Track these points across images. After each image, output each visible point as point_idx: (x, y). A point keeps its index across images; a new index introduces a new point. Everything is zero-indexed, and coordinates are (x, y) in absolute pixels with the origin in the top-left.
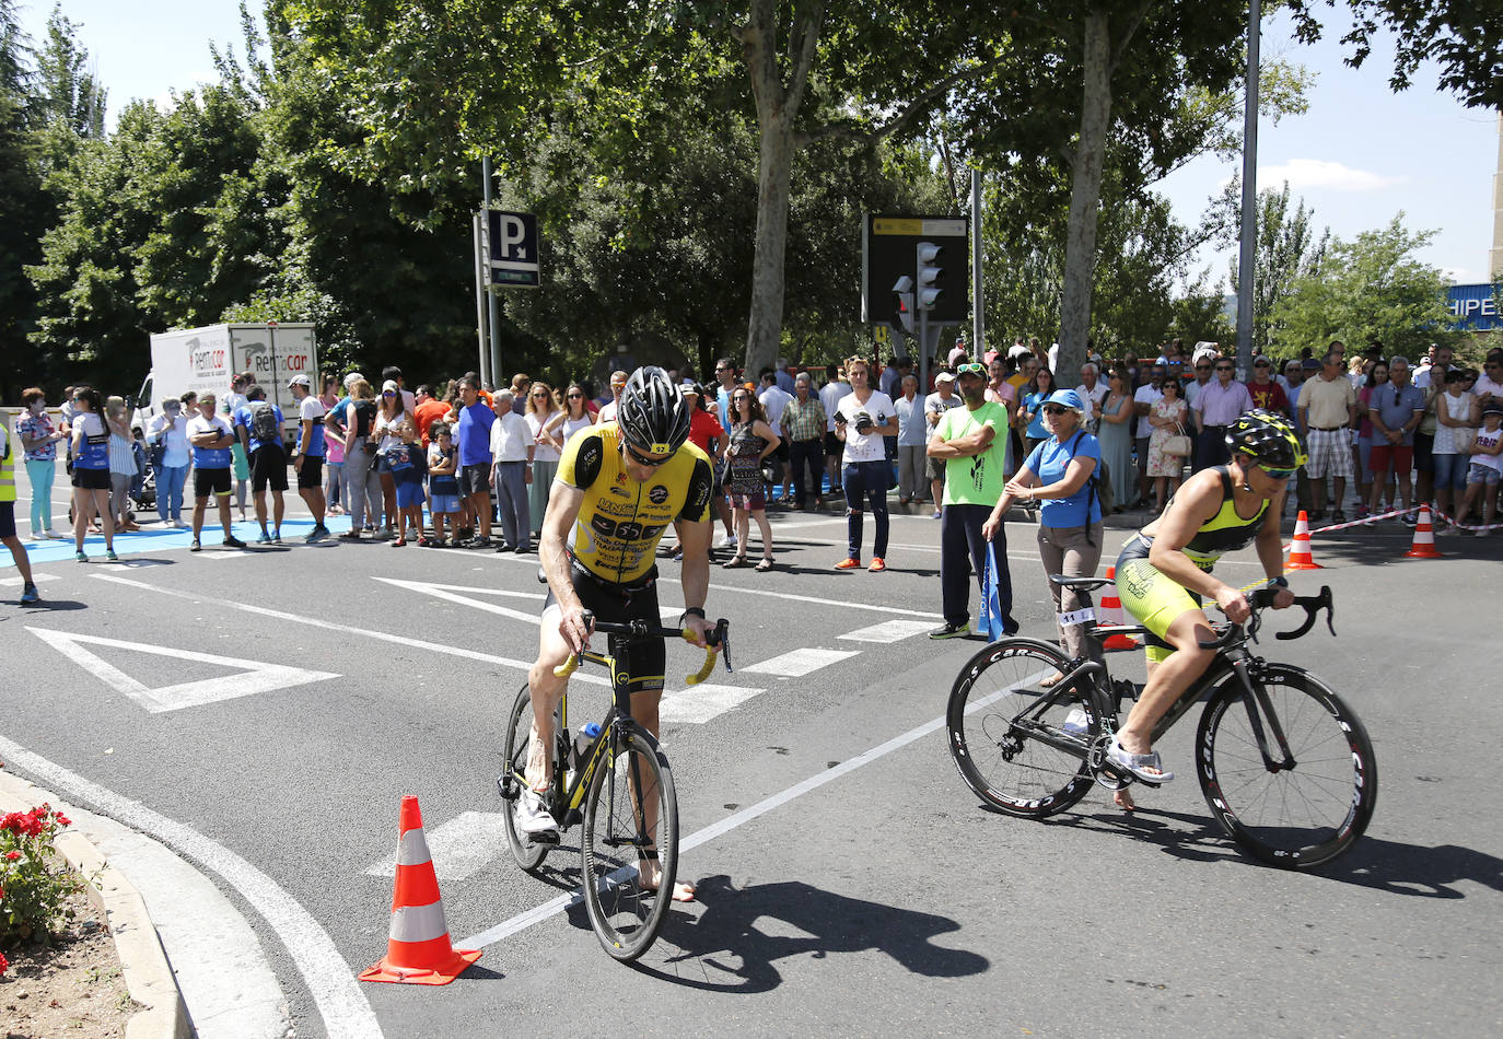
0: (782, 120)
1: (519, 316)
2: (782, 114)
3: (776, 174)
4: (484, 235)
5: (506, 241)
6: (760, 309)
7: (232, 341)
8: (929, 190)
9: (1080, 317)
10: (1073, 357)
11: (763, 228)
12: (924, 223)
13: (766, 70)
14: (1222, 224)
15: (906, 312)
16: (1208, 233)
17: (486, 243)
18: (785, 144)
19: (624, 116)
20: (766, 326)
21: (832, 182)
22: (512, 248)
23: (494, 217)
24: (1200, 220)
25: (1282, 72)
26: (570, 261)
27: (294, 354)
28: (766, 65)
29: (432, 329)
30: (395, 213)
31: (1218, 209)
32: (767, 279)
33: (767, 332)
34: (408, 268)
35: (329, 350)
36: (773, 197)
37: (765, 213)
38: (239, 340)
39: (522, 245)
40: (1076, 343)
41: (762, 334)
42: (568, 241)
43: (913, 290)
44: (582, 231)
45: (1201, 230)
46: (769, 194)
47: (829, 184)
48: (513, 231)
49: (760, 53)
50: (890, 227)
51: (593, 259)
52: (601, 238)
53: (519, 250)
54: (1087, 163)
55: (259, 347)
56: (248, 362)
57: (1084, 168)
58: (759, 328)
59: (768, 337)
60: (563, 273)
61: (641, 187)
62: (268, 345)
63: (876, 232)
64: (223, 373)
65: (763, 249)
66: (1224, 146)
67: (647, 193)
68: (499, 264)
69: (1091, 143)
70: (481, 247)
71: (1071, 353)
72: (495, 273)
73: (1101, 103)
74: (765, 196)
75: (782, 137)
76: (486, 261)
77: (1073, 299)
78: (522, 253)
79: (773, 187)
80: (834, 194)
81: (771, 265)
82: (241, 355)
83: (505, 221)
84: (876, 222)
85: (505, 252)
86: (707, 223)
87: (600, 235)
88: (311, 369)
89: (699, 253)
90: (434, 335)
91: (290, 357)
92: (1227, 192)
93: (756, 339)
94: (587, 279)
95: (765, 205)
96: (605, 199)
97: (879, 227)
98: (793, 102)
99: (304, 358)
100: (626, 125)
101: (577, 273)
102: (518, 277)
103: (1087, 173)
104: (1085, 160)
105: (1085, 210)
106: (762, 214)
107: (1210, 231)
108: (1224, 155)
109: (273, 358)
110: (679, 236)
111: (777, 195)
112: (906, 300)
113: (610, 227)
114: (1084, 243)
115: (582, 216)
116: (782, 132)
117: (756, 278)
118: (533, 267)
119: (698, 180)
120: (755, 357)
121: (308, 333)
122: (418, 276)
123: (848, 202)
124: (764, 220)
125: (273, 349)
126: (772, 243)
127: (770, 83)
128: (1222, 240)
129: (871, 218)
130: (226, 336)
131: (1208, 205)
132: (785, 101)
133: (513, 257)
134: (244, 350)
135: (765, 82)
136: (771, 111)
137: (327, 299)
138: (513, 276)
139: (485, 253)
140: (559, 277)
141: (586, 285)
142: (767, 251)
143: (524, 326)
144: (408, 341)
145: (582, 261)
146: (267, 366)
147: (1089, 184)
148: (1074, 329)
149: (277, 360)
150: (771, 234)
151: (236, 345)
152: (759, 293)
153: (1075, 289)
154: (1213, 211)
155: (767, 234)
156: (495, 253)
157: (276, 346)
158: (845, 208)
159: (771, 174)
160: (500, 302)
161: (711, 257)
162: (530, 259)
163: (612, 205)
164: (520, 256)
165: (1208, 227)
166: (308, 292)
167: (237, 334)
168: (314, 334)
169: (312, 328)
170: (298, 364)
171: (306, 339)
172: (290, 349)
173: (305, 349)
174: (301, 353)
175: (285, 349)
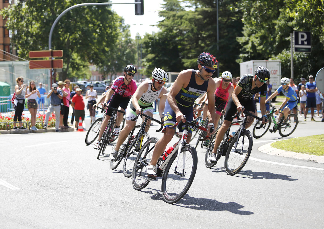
4: (294, 38)
5: (300, 40)
17: (294, 41)
23: (297, 33)
39: (306, 41)
48: (303, 36)
68: (297, 46)
72: (297, 49)
76: (294, 46)
78: (306, 43)
83: (300, 34)
85: (300, 43)
91: (272, 70)
99: (277, 71)
102: (304, 50)
118: (309, 47)
121: (278, 63)
130: (252, 64)
133: (303, 43)
138: (302, 50)
139: (294, 43)
156: (297, 43)
157: (268, 67)
162: (308, 44)
167: (255, 64)
168: (280, 64)
169: (279, 62)
170: (274, 73)
171: (278, 65)
172: (272, 68)
173: (277, 68)
174: (276, 69)
175: (271, 68)
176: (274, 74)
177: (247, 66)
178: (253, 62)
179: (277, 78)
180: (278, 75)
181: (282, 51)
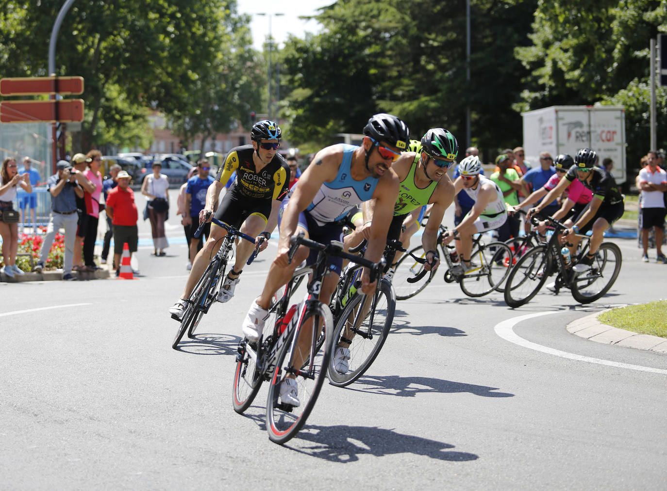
4: (658, 52)
7: (557, 119)
17: (658, 58)
27: (606, 129)
38: (562, 119)
55: (579, 124)
56: (569, 135)
62: (585, 121)
64: (551, 143)
70: (654, 62)
82: (563, 131)
88: (619, 141)
91: (603, 132)
99: (614, 133)
109: (589, 133)
121: (618, 114)
125: (590, 126)
130: (553, 116)
134: (566, 127)
139: (658, 65)
146: (584, 138)
149: (593, 135)
151: (561, 122)
157: (592, 123)
167: (561, 114)
168: (624, 115)
169: (622, 111)
170: (608, 138)
171: (617, 118)
172: (604, 126)
173: (616, 126)
174: (612, 129)
175: (599, 126)
176: (609, 140)
177: (541, 120)
178: (557, 112)
179: (616, 150)
180: (617, 144)
181: (628, 83)
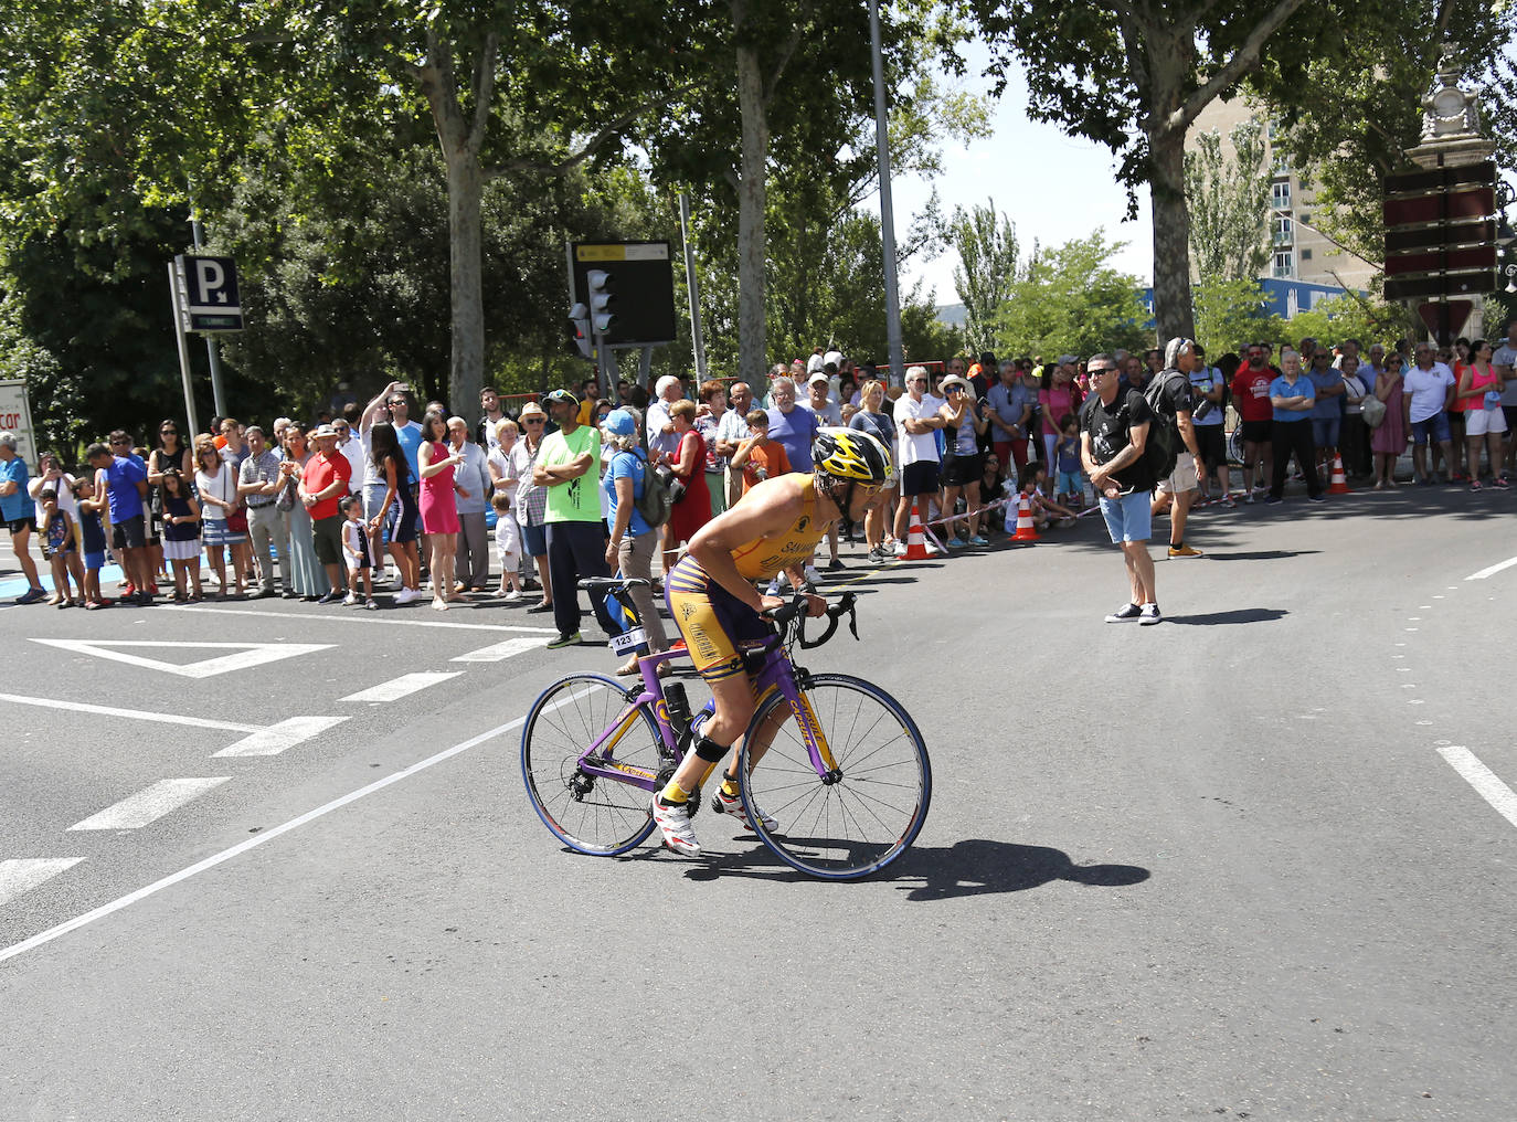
0: (466, 155)
1: (238, 360)
2: (466, 150)
3: (465, 208)
4: (181, 281)
5: (204, 287)
6: (461, 340)
8: (632, 214)
9: (756, 333)
10: (753, 372)
11: (457, 261)
12: (627, 248)
13: (447, 107)
14: (926, 238)
15: (583, 338)
16: (915, 247)
17: (183, 290)
18: (472, 178)
19: (317, 155)
20: (468, 357)
21: (538, 212)
22: (212, 293)
23: (190, 264)
24: (907, 235)
25: (967, 99)
26: (281, 300)
27: (5, 413)
28: (446, 103)
29: (158, 379)
30: (80, 265)
31: (922, 224)
32: (466, 313)
33: (469, 363)
34: (128, 316)
35: (51, 408)
36: (464, 231)
37: (457, 247)
39: (221, 289)
40: (754, 359)
41: (465, 365)
42: (277, 283)
43: (588, 316)
44: (291, 270)
45: (908, 244)
46: (460, 229)
47: (534, 215)
48: (211, 275)
49: (439, 91)
50: (592, 254)
51: (305, 300)
52: (310, 277)
53: (219, 294)
54: (750, 189)
57: (748, 194)
58: (461, 359)
59: (471, 367)
60: (276, 314)
61: (344, 223)
63: (581, 259)
65: (458, 279)
66: (924, 166)
67: (350, 229)
68: (198, 310)
69: (751, 170)
70: (178, 294)
71: (751, 368)
72: (196, 321)
73: (758, 133)
74: (457, 228)
75: (468, 172)
76: (185, 308)
77: (748, 318)
78: (223, 298)
79: (463, 221)
80: (541, 223)
81: (468, 297)
83: (201, 266)
84: (580, 249)
85: (204, 298)
86: (419, 257)
87: (307, 273)
88: (25, 427)
89: (408, 291)
90: (160, 386)
92: (928, 207)
93: (460, 371)
94: (301, 318)
95: (457, 239)
96: (312, 238)
97: (582, 254)
98: (475, 138)
99: (17, 416)
100: (319, 165)
101: (289, 313)
102: (220, 321)
103: (751, 198)
104: (748, 186)
105: (752, 233)
106: (455, 247)
107: (917, 244)
108: (925, 173)
110: (391, 271)
111: (467, 228)
112: (581, 326)
113: (318, 265)
114: (753, 265)
115: (292, 256)
116: (467, 167)
117: (454, 311)
118: (235, 311)
119: (405, 215)
120: (460, 388)
121: (20, 391)
122: (141, 324)
123: (554, 230)
124: (457, 253)
126: (467, 276)
127: (452, 119)
128: (929, 252)
129: (575, 246)
131: (912, 220)
132: (468, 137)
133: (213, 301)
135: (446, 119)
136: (456, 148)
137: (45, 353)
138: (215, 321)
139: (183, 300)
140: (272, 319)
141: (301, 325)
142: (462, 283)
143: (244, 369)
144: (134, 393)
145: (292, 301)
147: (754, 207)
148: (752, 345)
150: (465, 267)
152: (458, 326)
153: (750, 308)
154: (918, 226)
155: (464, 267)
156: (194, 298)
158: (551, 237)
159: (460, 209)
160: (218, 346)
161: (423, 292)
162: (231, 303)
163: (318, 245)
164: (221, 301)
165: (915, 240)
166: (24, 348)
169: (23, 385)
171: (18, 396)
173: (17, 407)
174: (13, 412)
